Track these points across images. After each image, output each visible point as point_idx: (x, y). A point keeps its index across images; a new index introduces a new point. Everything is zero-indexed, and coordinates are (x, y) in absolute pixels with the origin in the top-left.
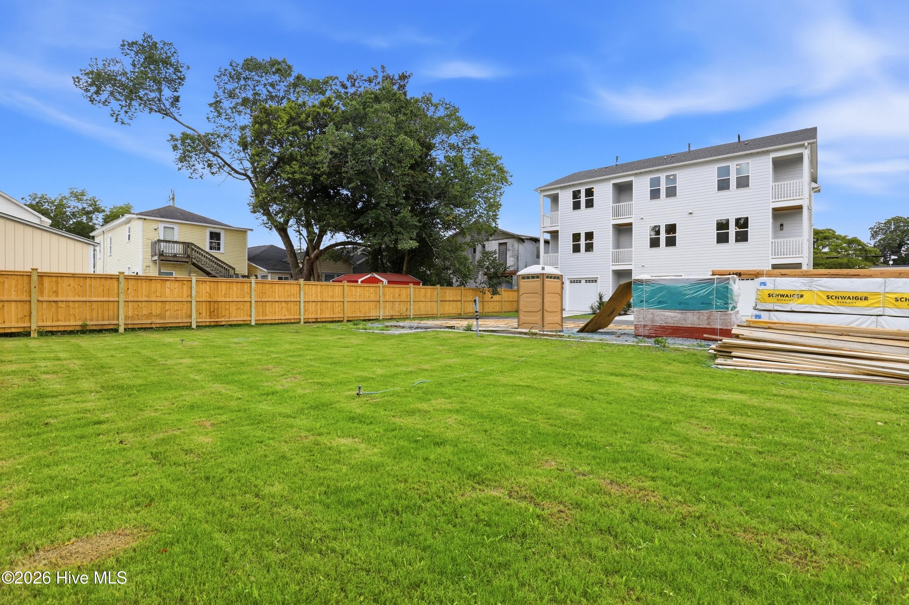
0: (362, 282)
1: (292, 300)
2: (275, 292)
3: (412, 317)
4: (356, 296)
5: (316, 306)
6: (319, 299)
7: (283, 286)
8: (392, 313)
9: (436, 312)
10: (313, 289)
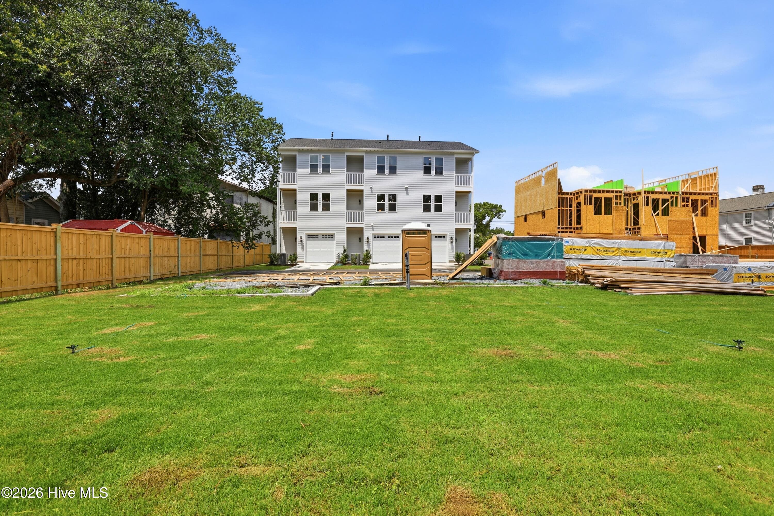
0: (122, 230)
1: (44, 257)
2: (16, 244)
3: (180, 275)
4: (125, 249)
5: (78, 265)
6: (81, 255)
7: (29, 234)
8: (162, 271)
9: (198, 269)
10: (74, 239)
